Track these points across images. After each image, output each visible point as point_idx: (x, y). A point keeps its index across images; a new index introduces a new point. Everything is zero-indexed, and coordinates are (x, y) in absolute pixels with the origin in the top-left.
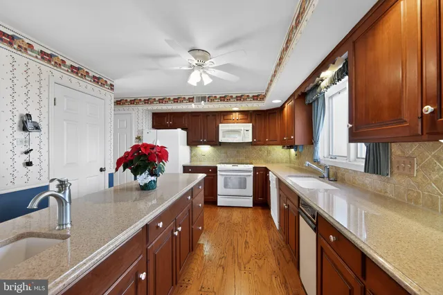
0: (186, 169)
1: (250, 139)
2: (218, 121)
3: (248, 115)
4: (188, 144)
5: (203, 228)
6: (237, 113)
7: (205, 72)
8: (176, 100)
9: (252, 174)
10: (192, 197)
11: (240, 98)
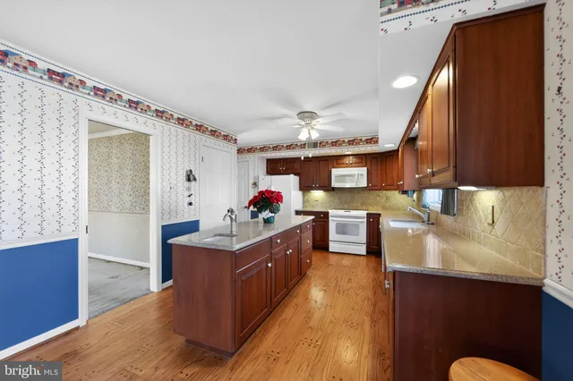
0: (298, 213)
1: (364, 183)
2: (331, 166)
3: (363, 159)
4: (300, 190)
5: (311, 261)
6: (351, 157)
7: (312, 128)
8: (289, 147)
9: (365, 220)
10: (301, 232)
11: (351, 142)
